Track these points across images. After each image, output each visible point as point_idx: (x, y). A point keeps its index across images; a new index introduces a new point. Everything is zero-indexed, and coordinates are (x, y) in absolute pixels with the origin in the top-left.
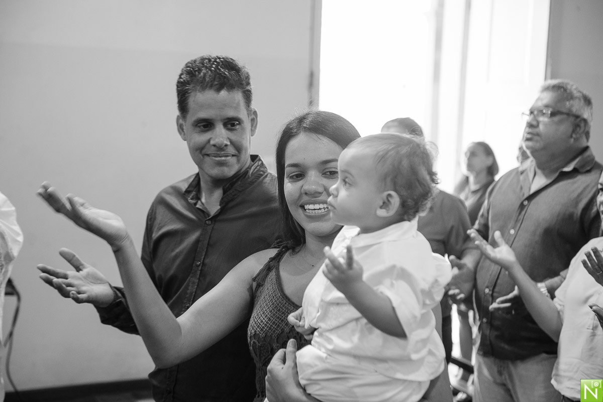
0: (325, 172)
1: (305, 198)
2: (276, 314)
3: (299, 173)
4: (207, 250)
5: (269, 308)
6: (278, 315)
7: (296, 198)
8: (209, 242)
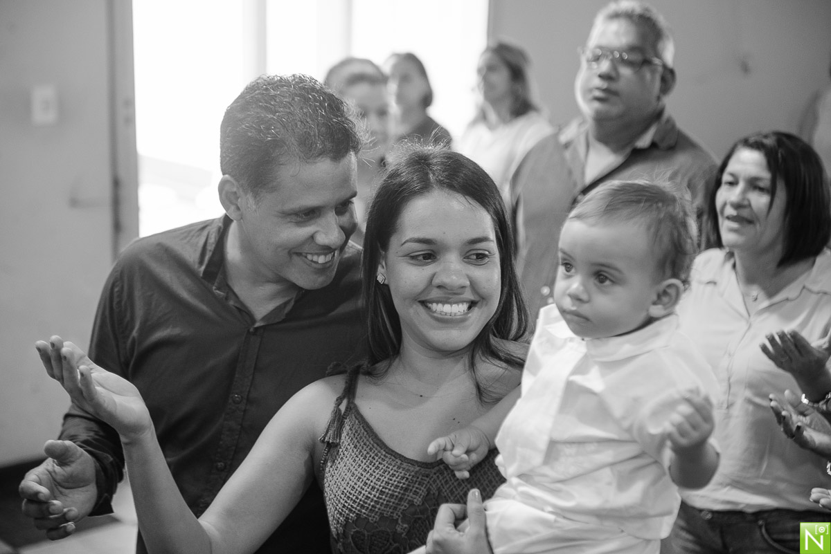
0: (468, 254)
1: (435, 293)
2: (374, 474)
3: (429, 252)
4: (253, 378)
5: (360, 465)
6: (377, 476)
7: (420, 291)
8: (256, 364)
